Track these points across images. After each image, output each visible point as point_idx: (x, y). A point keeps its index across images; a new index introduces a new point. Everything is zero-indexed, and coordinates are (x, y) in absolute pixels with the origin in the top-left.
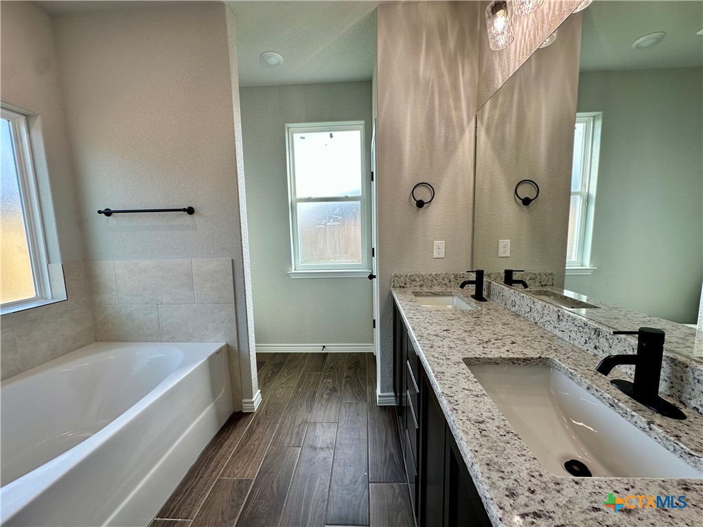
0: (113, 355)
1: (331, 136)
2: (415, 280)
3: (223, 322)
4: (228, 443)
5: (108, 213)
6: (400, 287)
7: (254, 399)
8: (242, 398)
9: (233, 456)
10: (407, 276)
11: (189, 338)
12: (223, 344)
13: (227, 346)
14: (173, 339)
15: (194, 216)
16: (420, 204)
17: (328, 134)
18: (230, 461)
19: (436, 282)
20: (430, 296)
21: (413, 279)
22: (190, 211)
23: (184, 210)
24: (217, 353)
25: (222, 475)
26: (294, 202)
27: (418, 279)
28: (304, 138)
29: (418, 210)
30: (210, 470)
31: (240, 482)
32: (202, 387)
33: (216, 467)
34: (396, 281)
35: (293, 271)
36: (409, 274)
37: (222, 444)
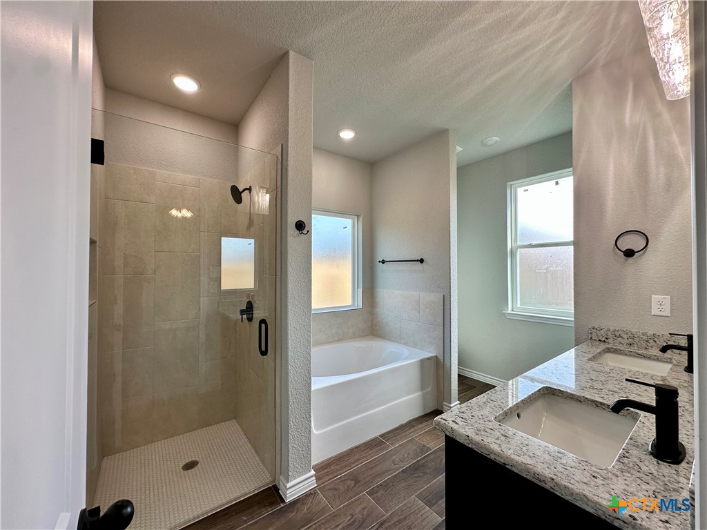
0: (376, 344)
1: (557, 183)
2: (620, 336)
3: (434, 339)
4: (426, 423)
5: (383, 262)
6: (600, 340)
7: (452, 405)
8: (444, 401)
9: (426, 432)
10: (609, 330)
11: (415, 345)
12: (434, 355)
13: (436, 357)
14: (406, 344)
15: (424, 263)
16: (629, 253)
17: (554, 182)
18: (424, 433)
19: (654, 344)
20: (634, 356)
21: (618, 334)
22: (422, 261)
23: (418, 261)
24: (428, 359)
25: (416, 437)
26: (514, 249)
27: (625, 336)
28: (527, 190)
29: (626, 260)
30: (410, 431)
31: (424, 446)
32: (414, 376)
33: (414, 431)
34: (594, 334)
35: (509, 312)
36: (612, 329)
37: (422, 422)
